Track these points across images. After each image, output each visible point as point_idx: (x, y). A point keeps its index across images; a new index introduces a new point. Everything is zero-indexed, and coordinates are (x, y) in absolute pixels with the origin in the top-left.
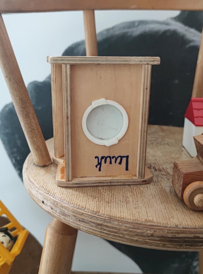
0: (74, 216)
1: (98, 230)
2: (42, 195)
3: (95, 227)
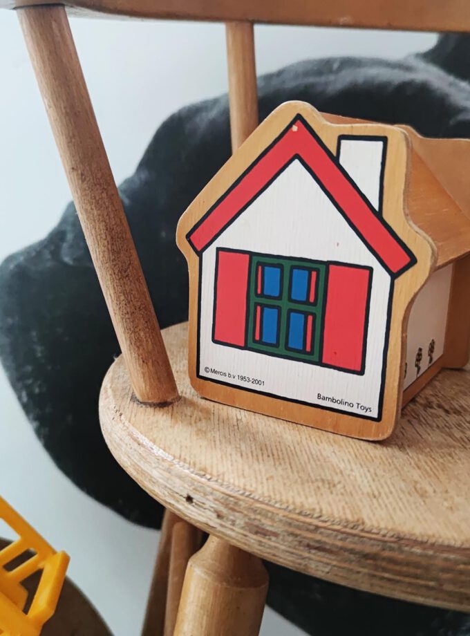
0: (292, 534)
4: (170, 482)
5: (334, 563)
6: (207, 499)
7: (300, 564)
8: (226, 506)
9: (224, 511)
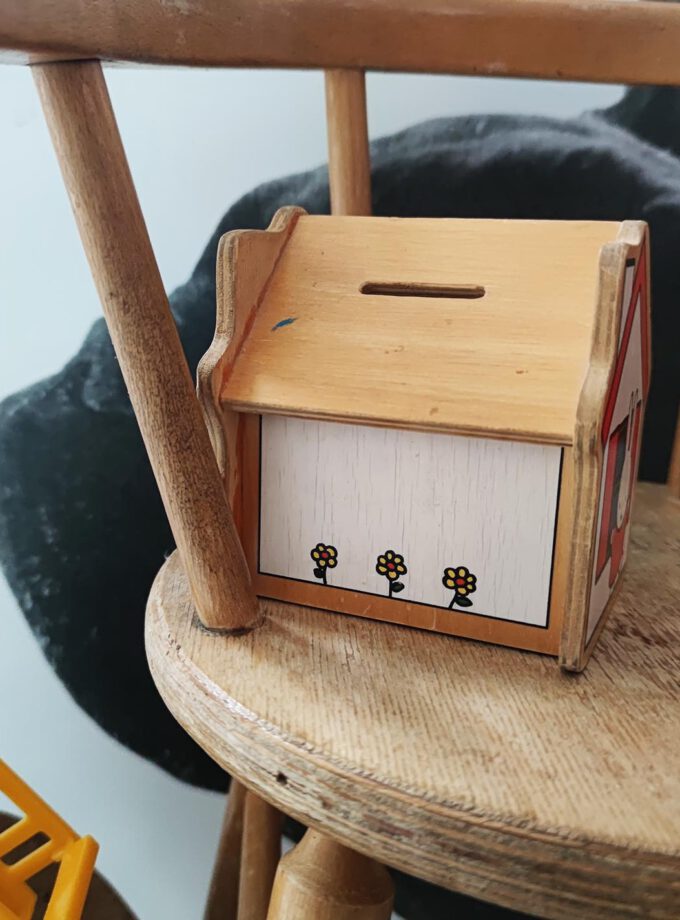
0: (431, 833)
1: (538, 888)
2: (273, 752)
3: (527, 876)
4: (252, 751)
5: (493, 876)
6: (308, 780)
7: (443, 876)
8: (337, 790)
9: (333, 798)
